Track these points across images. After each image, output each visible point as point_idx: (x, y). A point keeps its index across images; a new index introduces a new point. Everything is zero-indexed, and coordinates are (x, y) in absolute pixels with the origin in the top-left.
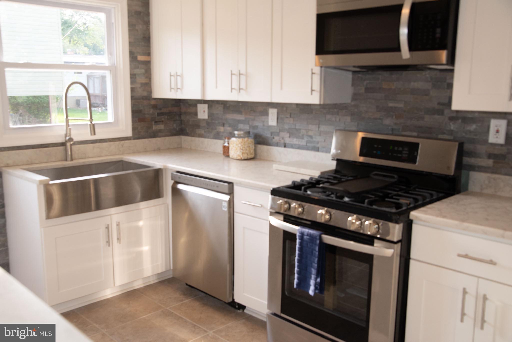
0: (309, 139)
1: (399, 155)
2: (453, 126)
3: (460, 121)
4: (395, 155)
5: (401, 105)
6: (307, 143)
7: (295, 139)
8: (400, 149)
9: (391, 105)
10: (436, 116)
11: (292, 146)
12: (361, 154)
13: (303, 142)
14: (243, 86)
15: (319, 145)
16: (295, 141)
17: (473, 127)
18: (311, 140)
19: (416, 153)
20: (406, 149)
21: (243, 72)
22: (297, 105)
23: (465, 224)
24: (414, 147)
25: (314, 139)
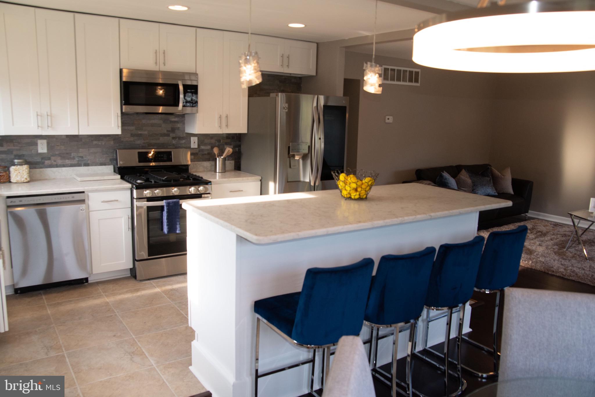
0: (80, 159)
1: (162, 159)
2: (174, 142)
3: (177, 139)
4: (160, 159)
5: (146, 133)
6: (78, 162)
7: (67, 161)
8: (162, 155)
9: (140, 133)
10: (166, 137)
11: (64, 166)
12: (140, 162)
13: (75, 162)
14: (50, 125)
15: (89, 162)
16: (68, 162)
17: (184, 141)
18: (82, 159)
19: (171, 156)
20: (165, 155)
21: (49, 114)
22: (67, 136)
23: (230, 179)
24: (170, 153)
25: (85, 158)
